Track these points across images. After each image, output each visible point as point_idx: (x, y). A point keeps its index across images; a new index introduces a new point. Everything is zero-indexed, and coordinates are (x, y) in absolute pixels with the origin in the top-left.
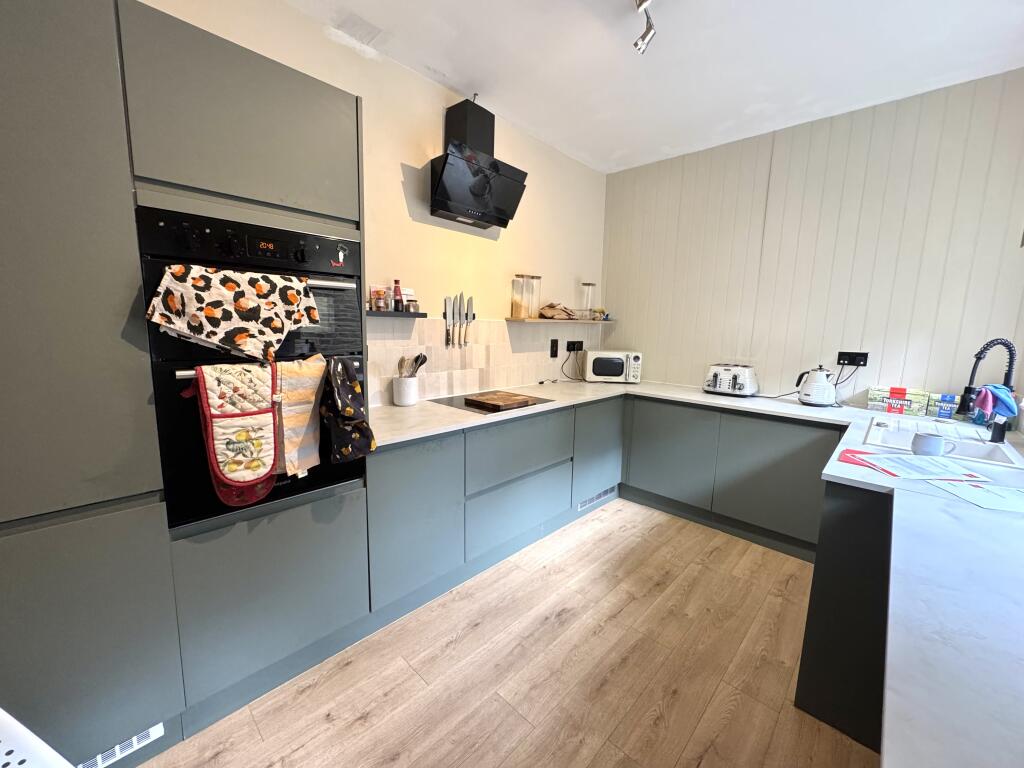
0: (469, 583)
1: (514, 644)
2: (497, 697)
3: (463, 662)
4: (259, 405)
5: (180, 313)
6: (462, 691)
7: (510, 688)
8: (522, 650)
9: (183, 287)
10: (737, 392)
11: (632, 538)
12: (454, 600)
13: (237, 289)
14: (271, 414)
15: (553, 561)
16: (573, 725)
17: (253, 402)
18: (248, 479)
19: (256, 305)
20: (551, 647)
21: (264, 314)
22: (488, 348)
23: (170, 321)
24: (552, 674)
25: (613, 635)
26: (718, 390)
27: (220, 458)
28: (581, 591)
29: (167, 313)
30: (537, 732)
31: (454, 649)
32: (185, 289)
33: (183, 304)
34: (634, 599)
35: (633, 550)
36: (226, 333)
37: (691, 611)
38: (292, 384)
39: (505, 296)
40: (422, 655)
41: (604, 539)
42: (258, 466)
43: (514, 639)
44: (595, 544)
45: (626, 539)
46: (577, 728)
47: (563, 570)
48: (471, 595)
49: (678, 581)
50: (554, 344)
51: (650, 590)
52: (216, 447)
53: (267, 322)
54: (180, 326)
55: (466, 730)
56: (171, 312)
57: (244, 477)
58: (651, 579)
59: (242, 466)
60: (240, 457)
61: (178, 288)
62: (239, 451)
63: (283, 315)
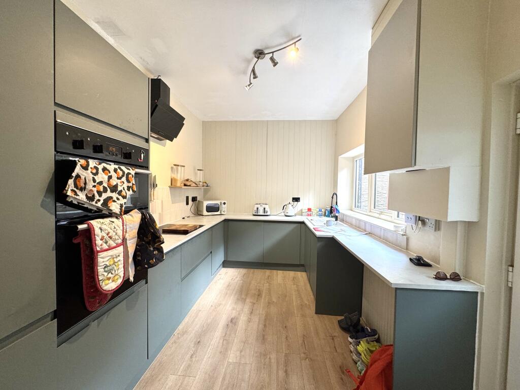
0: (180, 327)
1: (221, 341)
2: (229, 364)
3: (205, 359)
4: (116, 242)
5: (82, 189)
6: (213, 370)
7: (232, 357)
8: (226, 340)
9: (86, 173)
10: (266, 214)
11: (239, 282)
12: (178, 338)
13: (109, 175)
14: (122, 246)
15: (213, 302)
16: (263, 355)
17: (114, 241)
18: (114, 288)
19: (116, 183)
20: (237, 334)
21: (120, 188)
22: (162, 201)
23: (76, 194)
24: (244, 343)
25: (256, 319)
26: (259, 214)
27: (100, 278)
28: (233, 309)
29: (75, 189)
30: (254, 364)
31: (196, 357)
32: (87, 175)
33: (85, 184)
34: (254, 303)
35: (242, 286)
36: (104, 200)
37: (274, 300)
38: (131, 227)
39: (168, 175)
40: (182, 368)
41: (229, 286)
42: (118, 279)
43: (220, 339)
44: (226, 289)
45: (237, 283)
46: (265, 355)
47: (221, 304)
48: (186, 332)
49: (264, 291)
50: (187, 198)
51: (257, 299)
52: (99, 271)
53: (120, 193)
54: (82, 196)
55: (226, 382)
56: (77, 189)
57: (112, 287)
58: (255, 294)
59: (111, 281)
60: (110, 275)
61: (84, 174)
62: (109, 272)
63: (126, 188)
